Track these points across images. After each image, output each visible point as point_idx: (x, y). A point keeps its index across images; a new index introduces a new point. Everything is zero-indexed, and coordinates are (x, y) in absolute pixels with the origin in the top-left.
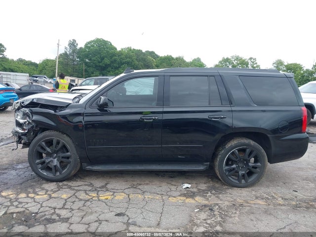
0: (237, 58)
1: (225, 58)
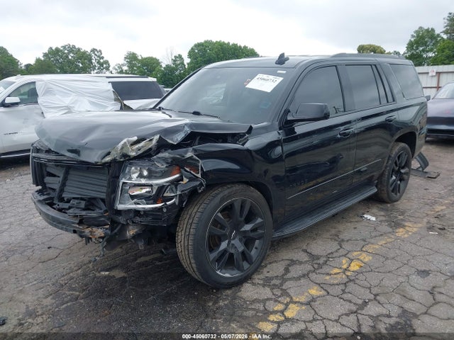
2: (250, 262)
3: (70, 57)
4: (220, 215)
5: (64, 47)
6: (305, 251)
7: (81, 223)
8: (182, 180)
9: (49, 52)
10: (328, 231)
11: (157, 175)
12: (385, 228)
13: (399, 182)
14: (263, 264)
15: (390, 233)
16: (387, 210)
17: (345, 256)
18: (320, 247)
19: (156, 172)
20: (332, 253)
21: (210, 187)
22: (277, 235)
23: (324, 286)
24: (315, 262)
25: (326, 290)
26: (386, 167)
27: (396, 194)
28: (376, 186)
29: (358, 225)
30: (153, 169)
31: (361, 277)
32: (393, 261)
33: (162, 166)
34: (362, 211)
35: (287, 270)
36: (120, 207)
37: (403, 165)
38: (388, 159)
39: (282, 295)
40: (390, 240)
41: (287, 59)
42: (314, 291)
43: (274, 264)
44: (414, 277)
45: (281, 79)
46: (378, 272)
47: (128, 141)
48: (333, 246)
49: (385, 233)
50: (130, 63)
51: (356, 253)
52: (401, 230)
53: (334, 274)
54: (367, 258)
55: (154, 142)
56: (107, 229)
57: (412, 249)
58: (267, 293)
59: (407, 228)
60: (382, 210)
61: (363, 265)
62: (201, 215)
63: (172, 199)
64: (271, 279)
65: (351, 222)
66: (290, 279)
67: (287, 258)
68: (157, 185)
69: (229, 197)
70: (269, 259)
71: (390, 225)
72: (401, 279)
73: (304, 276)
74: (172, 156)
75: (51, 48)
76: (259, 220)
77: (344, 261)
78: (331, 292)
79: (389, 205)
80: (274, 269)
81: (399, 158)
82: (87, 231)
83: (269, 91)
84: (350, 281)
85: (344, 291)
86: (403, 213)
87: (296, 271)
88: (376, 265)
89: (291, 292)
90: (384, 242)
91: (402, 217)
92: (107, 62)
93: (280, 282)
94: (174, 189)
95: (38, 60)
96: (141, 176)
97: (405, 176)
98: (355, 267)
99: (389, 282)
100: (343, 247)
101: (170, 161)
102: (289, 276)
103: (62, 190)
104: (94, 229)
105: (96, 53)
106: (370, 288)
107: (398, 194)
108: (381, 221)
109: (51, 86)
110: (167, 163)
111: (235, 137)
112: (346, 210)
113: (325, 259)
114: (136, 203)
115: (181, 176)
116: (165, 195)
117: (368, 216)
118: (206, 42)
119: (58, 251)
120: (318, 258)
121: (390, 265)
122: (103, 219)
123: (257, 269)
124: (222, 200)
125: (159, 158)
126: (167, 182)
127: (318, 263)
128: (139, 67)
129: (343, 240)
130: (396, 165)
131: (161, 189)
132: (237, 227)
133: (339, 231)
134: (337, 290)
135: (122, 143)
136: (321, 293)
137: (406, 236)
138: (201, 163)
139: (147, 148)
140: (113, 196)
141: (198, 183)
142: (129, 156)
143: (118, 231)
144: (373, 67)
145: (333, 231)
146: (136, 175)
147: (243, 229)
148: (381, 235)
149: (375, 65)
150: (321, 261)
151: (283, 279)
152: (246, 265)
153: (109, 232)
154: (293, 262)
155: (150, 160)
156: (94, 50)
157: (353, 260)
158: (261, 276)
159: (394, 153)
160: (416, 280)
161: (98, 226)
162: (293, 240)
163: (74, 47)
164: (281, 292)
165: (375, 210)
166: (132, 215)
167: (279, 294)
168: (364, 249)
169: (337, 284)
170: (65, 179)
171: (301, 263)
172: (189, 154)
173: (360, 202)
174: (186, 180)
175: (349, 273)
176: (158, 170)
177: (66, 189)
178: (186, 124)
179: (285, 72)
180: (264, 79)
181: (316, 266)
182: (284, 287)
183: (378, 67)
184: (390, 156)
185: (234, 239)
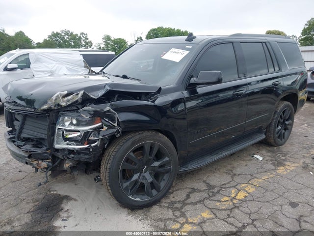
0: (67, 33)
1: (55, 32)
2: (158, 190)
3: (66, 38)
4: (132, 154)
5: (62, 31)
6: (204, 182)
7: (30, 157)
8: (102, 128)
9: (52, 35)
10: (225, 166)
11: (83, 123)
12: (270, 166)
13: (284, 131)
14: (170, 191)
15: (272, 170)
16: (273, 152)
17: (234, 187)
18: (217, 179)
19: (82, 121)
20: (225, 184)
21: (124, 133)
22: (182, 169)
23: (215, 211)
24: (211, 190)
25: (215, 214)
26: (273, 119)
27: (281, 140)
28: (265, 134)
29: (249, 163)
30: (80, 119)
31: (244, 205)
32: (271, 193)
33: (86, 117)
34: (253, 152)
35: (188, 196)
36: (57, 146)
37: (287, 118)
38: (275, 113)
39: (180, 216)
40: (272, 176)
41: (195, 37)
42: (206, 215)
43: (179, 191)
44: (286, 206)
45: (188, 52)
46: (259, 201)
47: (60, 94)
48: (227, 178)
49: (269, 170)
50: (105, 42)
51: (243, 185)
52: (282, 168)
53: (224, 202)
54: (251, 189)
55: (80, 96)
56: (49, 162)
57: (288, 184)
58: (169, 214)
59: (286, 167)
60: (269, 151)
61: (247, 195)
62: (116, 154)
63: (95, 142)
64: (175, 203)
65: (244, 160)
66: (189, 204)
67: (190, 187)
68: (83, 131)
69: (139, 141)
70: (177, 187)
71: (274, 164)
72: (276, 208)
73: (200, 202)
74: (94, 109)
75: (53, 32)
76: (166, 159)
77: (233, 191)
78: (219, 216)
79: (275, 148)
80: (179, 195)
81: (284, 112)
82: (35, 163)
83: (178, 61)
84: (235, 207)
85: (229, 216)
86: (285, 155)
87: (195, 197)
88: (258, 196)
89: (188, 214)
90: (266, 178)
91: (284, 158)
92: (90, 42)
93: (181, 205)
94: (97, 135)
95: (45, 40)
96: (71, 124)
97: (289, 126)
98: (241, 196)
99: (266, 210)
100: (234, 179)
101: (92, 113)
102: (189, 201)
103: (20, 132)
104: (40, 162)
105: (84, 35)
106: (250, 214)
107: (283, 140)
108: (267, 161)
109: (40, 56)
110: (91, 115)
111: (147, 95)
112: (241, 151)
113: (219, 189)
114: (68, 144)
115: (102, 125)
116: (90, 138)
117: (257, 156)
118: (158, 28)
119: (26, 174)
120: (213, 187)
121: (269, 196)
122: (46, 155)
123: (165, 195)
124: (133, 143)
125: (85, 110)
126: (91, 129)
127: (212, 191)
128: (112, 45)
129: (235, 175)
130: (282, 119)
131: (87, 134)
132: (148, 163)
133: (234, 167)
134: (224, 214)
135: (56, 95)
136: (211, 216)
137: (285, 173)
138: (117, 115)
139: (74, 100)
140: (52, 138)
141: (115, 130)
142: (61, 106)
143: (58, 164)
144: (264, 44)
145: (229, 167)
146: (68, 123)
147: (152, 165)
148: (266, 171)
149: (265, 43)
150: (215, 190)
151: (184, 203)
152: (154, 192)
153: (51, 164)
154: (194, 190)
155: (78, 112)
156: (82, 34)
157: (240, 190)
158: (168, 201)
159: (280, 109)
160: (288, 209)
161: (43, 160)
162: (197, 173)
163: (69, 31)
164: (179, 214)
165: (264, 152)
166: (66, 153)
167: (178, 216)
168: (250, 182)
169: (225, 210)
170: (23, 124)
171: (200, 191)
172: (108, 108)
173: (253, 145)
174: (105, 128)
175: (235, 201)
176: (83, 120)
177: (24, 131)
178: (107, 84)
179: (191, 47)
180: (175, 52)
181: (211, 194)
182: (183, 210)
183: (267, 44)
184: (276, 112)
185: (145, 172)
